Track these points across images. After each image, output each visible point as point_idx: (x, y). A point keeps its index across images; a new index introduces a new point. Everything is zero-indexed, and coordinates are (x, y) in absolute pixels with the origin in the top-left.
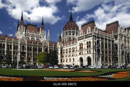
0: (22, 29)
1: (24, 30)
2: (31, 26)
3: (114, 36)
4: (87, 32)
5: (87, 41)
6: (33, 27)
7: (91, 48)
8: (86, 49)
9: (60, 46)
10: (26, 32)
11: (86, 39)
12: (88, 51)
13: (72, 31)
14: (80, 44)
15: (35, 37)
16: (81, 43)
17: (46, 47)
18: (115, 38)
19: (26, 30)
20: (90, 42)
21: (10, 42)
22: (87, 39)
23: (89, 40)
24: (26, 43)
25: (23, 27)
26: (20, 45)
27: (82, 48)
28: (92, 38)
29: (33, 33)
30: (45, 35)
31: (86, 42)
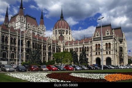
0: (23, 19)
1: (25, 21)
2: (30, 18)
3: (119, 40)
4: (106, 34)
5: (106, 42)
6: (32, 19)
7: (111, 49)
8: (105, 50)
9: (62, 44)
10: (26, 24)
11: (104, 41)
12: (107, 52)
13: (65, 31)
14: (96, 45)
15: (36, 32)
16: (98, 44)
17: (49, 44)
18: (120, 41)
19: (26, 23)
20: (110, 44)
21: (14, 35)
22: (106, 41)
23: (109, 42)
24: (31, 39)
25: (24, 17)
26: (26, 41)
27: (99, 48)
28: (112, 40)
29: (34, 27)
30: (45, 31)
31: (104, 44)
